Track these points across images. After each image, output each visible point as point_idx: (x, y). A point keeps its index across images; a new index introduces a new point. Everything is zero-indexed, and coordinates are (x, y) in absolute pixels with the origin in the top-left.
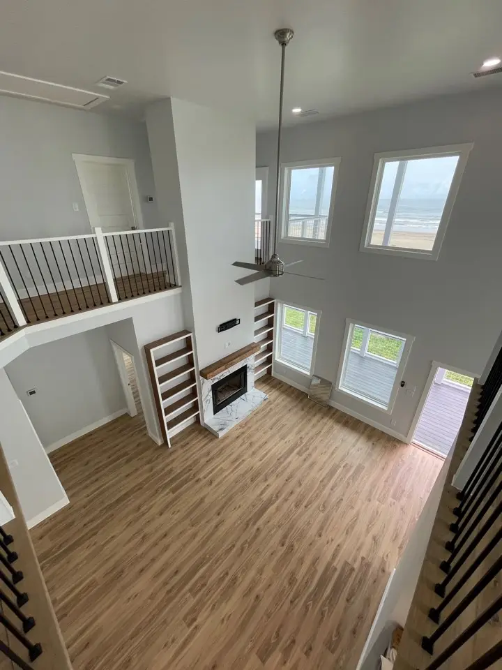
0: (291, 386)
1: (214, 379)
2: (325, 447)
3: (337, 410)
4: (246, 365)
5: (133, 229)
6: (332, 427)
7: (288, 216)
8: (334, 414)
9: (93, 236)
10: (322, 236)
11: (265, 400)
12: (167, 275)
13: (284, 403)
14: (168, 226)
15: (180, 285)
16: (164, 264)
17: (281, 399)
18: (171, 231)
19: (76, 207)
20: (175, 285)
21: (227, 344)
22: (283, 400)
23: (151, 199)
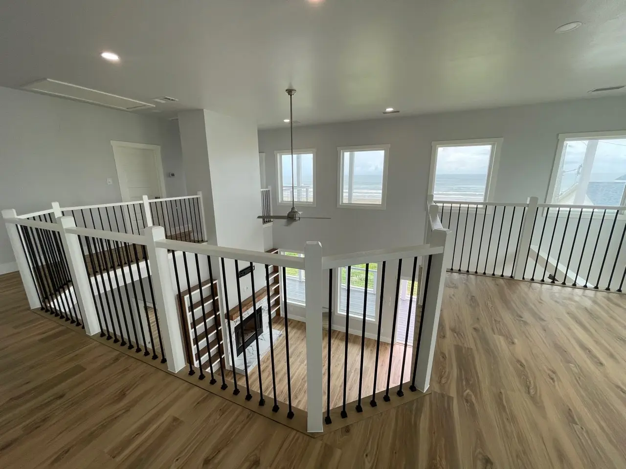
0: (299, 322)
1: (236, 322)
2: (337, 360)
3: (339, 332)
4: (261, 307)
5: (156, 198)
6: (339, 345)
7: (282, 187)
8: (337, 336)
9: (141, 202)
10: (311, 199)
11: (280, 336)
12: (192, 234)
13: (297, 335)
14: (196, 195)
15: (206, 240)
16: (190, 225)
17: (294, 332)
18: (200, 198)
19: (110, 180)
20: (202, 241)
21: (245, 288)
22: (295, 333)
23: (173, 175)
